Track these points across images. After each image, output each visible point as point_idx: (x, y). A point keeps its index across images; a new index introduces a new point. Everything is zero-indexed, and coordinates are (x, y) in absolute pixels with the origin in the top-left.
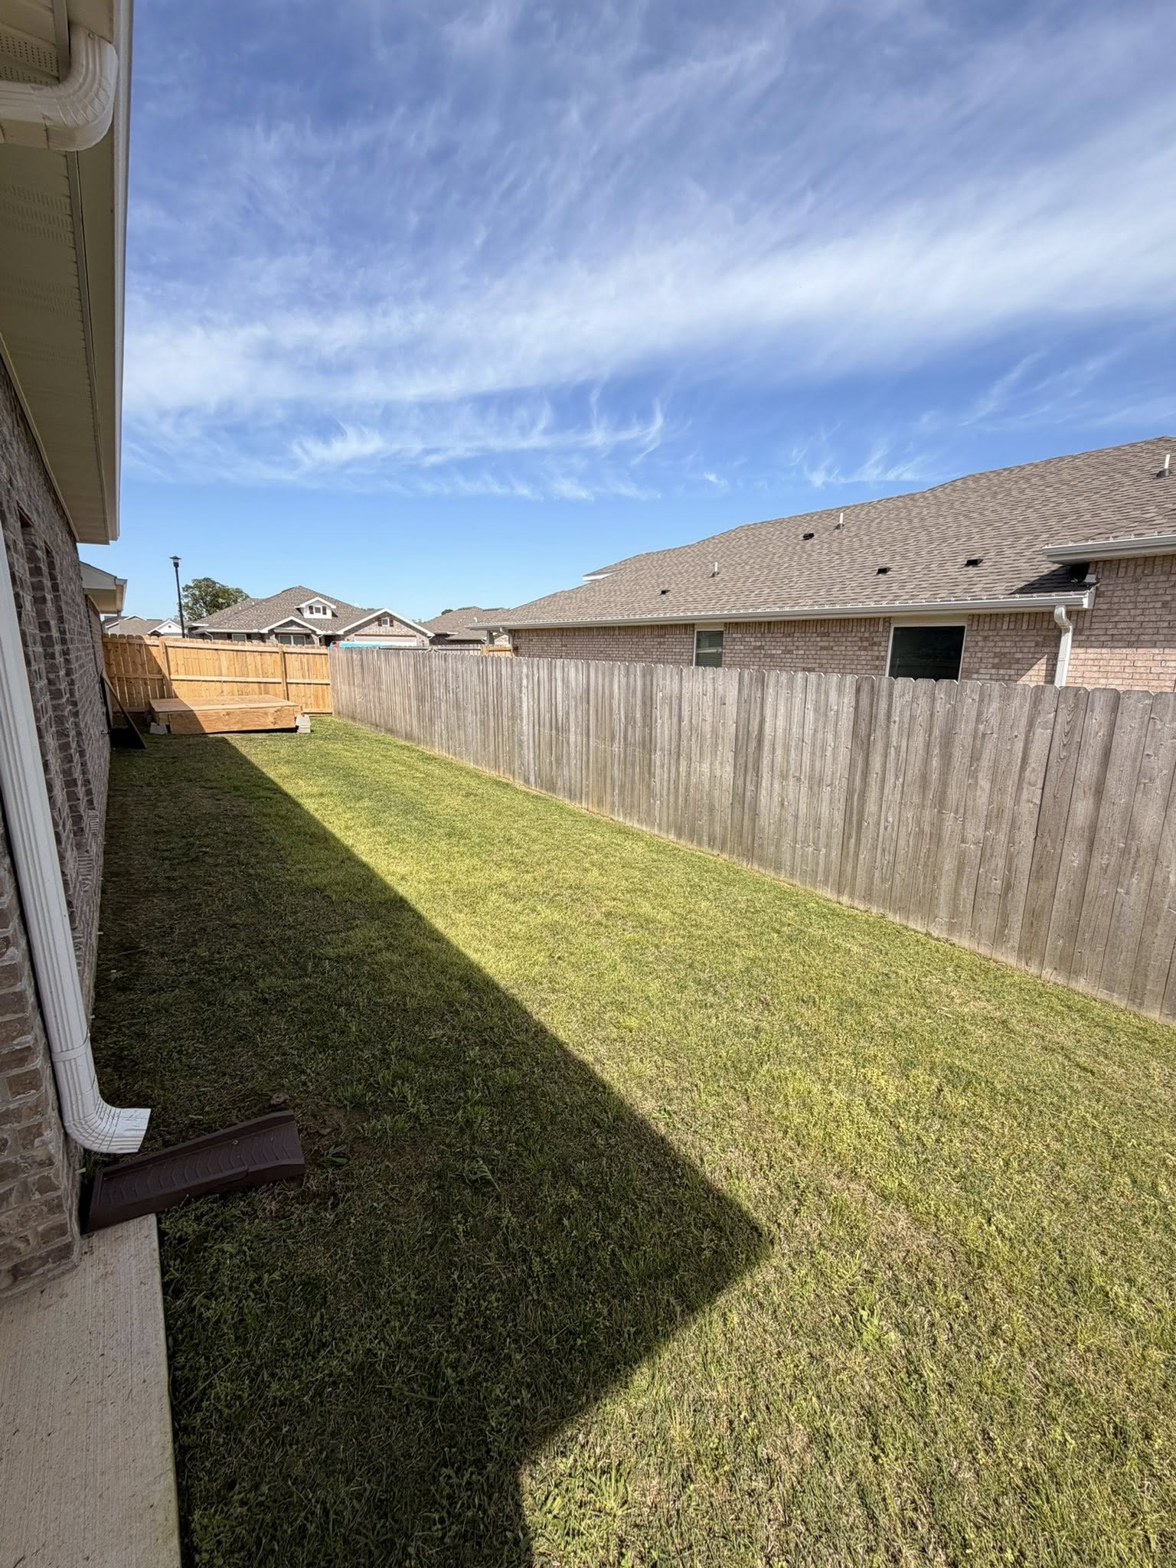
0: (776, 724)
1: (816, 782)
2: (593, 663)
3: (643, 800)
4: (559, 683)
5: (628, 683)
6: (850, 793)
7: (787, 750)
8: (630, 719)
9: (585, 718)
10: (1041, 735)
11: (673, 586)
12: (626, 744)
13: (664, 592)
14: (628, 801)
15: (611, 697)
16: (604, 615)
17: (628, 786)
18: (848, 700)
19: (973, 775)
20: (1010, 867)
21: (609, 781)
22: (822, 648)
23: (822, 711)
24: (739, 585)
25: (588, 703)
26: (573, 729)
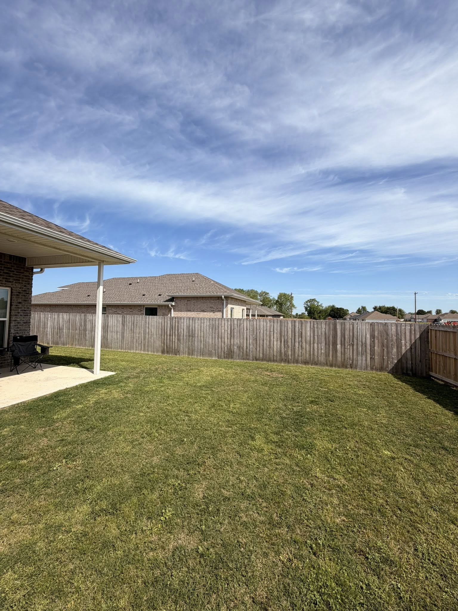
0: (110, 324)
1: (117, 332)
2: (71, 314)
3: (84, 342)
4: (61, 319)
5: (80, 318)
6: (122, 333)
7: (112, 328)
8: (81, 325)
9: (69, 326)
10: (143, 321)
11: (91, 294)
12: (79, 331)
13: (88, 296)
14: (80, 342)
15: (76, 320)
16: (68, 301)
17: (80, 340)
18: (121, 319)
19: (137, 328)
20: (141, 339)
21: (75, 339)
22: (130, 311)
23: (117, 321)
24: (111, 295)
25: (70, 322)
26: (65, 328)
